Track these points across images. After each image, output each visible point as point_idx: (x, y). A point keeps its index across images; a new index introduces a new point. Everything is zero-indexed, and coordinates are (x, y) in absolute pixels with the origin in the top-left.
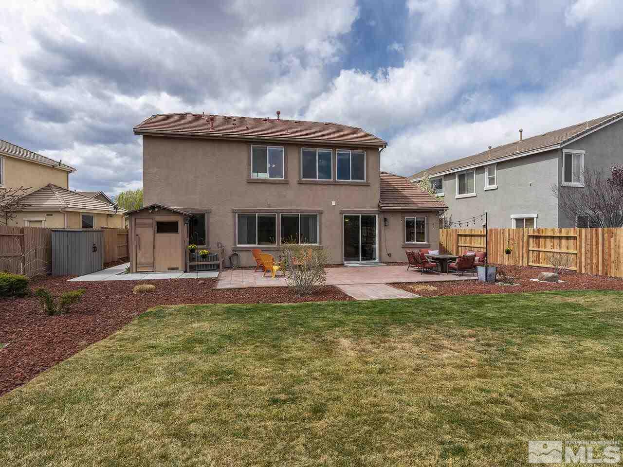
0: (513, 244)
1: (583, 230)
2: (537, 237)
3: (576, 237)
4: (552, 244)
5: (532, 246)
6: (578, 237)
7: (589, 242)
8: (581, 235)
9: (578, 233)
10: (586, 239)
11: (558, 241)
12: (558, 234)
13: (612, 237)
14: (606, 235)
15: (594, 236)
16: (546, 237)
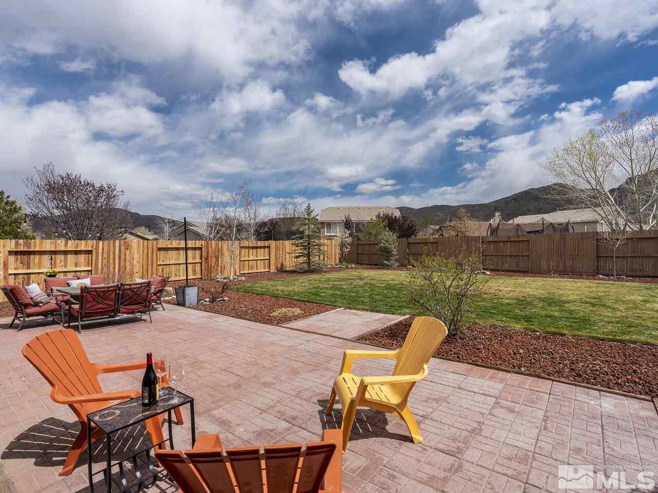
1: (101, 242)
2: (22, 253)
3: (91, 251)
5: (13, 267)
6: (94, 252)
7: (105, 255)
8: (97, 249)
9: (94, 246)
10: (103, 253)
11: (62, 257)
12: (62, 248)
13: (127, 249)
14: (122, 248)
15: (112, 248)
16: (41, 253)
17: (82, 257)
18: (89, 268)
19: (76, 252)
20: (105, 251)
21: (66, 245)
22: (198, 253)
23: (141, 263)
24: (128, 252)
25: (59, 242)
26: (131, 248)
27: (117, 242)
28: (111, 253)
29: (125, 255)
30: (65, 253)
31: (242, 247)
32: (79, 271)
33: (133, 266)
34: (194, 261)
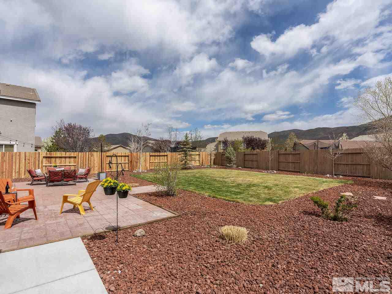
0: (29, 163)
1: (80, 153)
2: (48, 157)
3: (76, 157)
4: (60, 161)
5: (45, 163)
6: (77, 157)
7: (82, 159)
8: (78, 156)
9: (77, 155)
10: (81, 158)
11: (64, 159)
12: (64, 156)
13: (92, 156)
14: (90, 155)
15: (85, 156)
16: (56, 157)
17: (72, 160)
18: (75, 164)
19: (70, 157)
20: (82, 157)
21: (66, 154)
22: (127, 158)
23: (98, 162)
24: (92, 157)
25: (63, 153)
26: (94, 156)
27: (87, 153)
28: (85, 158)
29: (91, 159)
30: (65, 157)
31: (150, 156)
32: (71, 165)
33: (94, 164)
34: (125, 162)
